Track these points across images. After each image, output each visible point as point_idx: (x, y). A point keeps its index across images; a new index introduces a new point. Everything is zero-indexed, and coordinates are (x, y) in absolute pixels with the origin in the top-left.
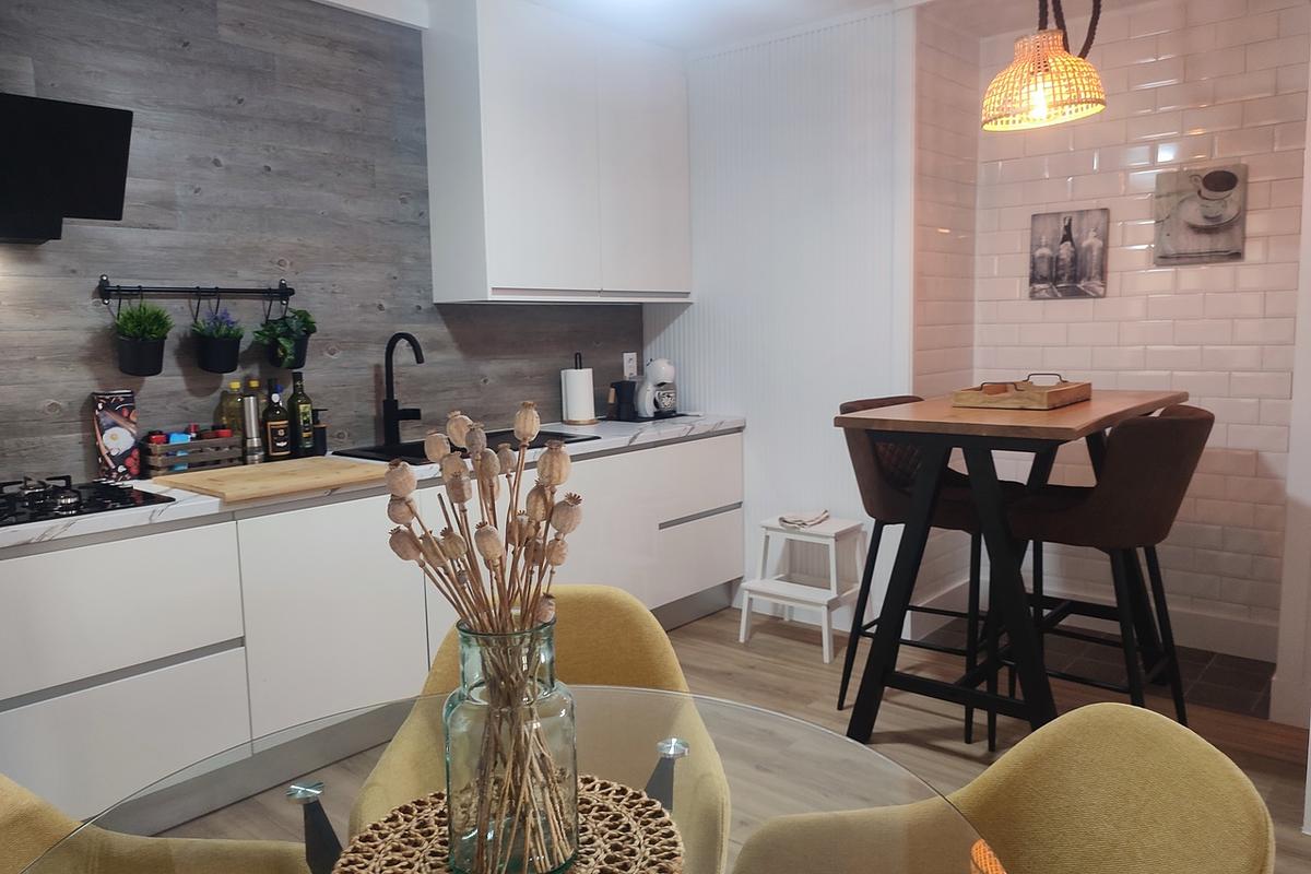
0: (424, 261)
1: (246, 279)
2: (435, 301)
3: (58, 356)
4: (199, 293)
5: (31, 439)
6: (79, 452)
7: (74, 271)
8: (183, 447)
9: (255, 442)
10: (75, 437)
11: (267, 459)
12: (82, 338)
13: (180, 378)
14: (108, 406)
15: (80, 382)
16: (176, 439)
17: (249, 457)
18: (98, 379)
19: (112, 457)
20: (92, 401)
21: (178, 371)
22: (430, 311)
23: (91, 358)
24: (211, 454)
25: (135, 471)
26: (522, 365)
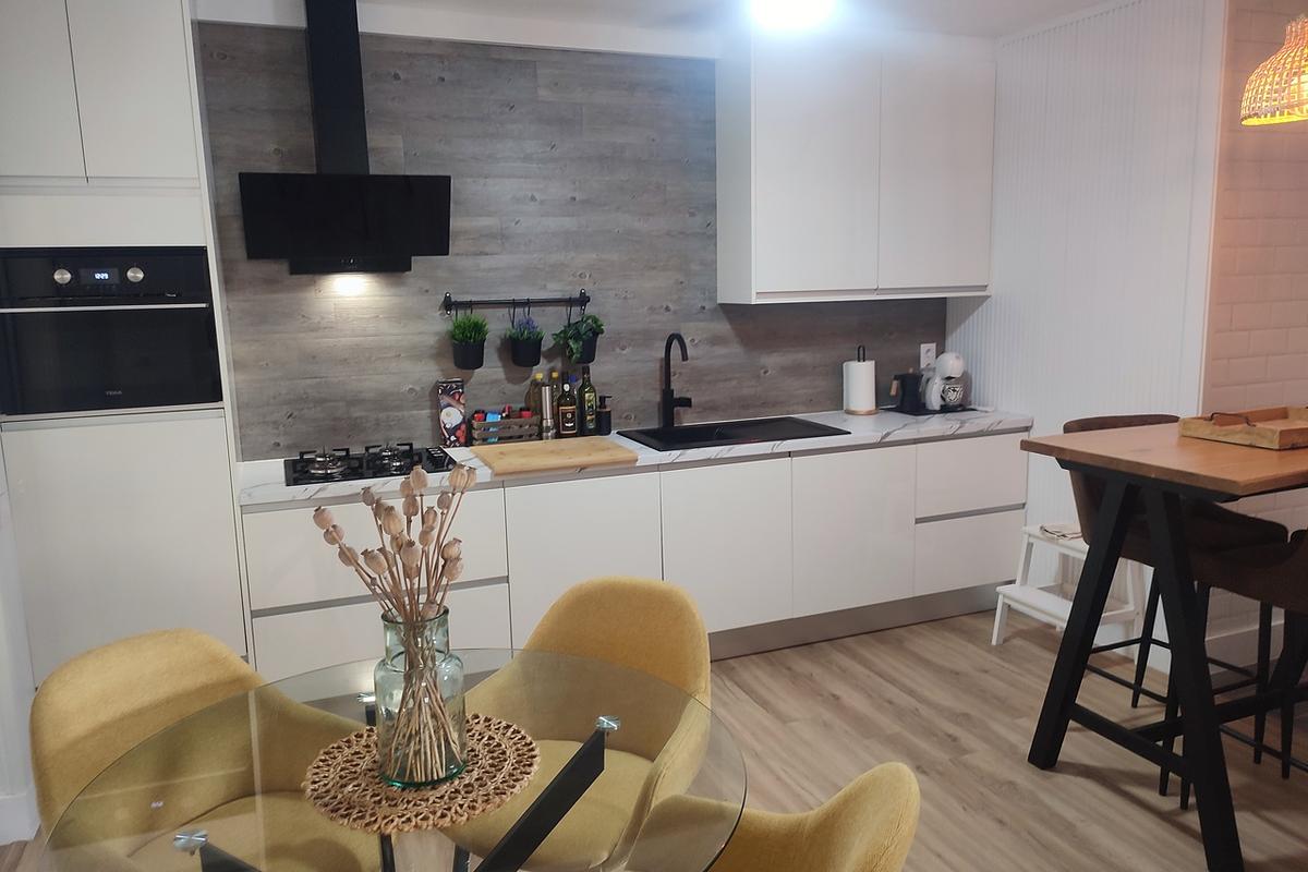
0: (711, 267)
1: (554, 290)
2: (719, 301)
3: (415, 354)
4: (514, 304)
5: (396, 414)
6: (429, 424)
7: (427, 291)
8: (494, 424)
9: (548, 422)
10: (426, 412)
11: (558, 436)
12: (432, 340)
13: (501, 370)
14: (446, 392)
15: (430, 372)
16: (491, 418)
17: (544, 434)
18: (442, 370)
19: (446, 429)
20: (436, 386)
21: (499, 364)
22: (714, 311)
23: (438, 356)
24: (515, 430)
25: (462, 440)
26: (804, 356)
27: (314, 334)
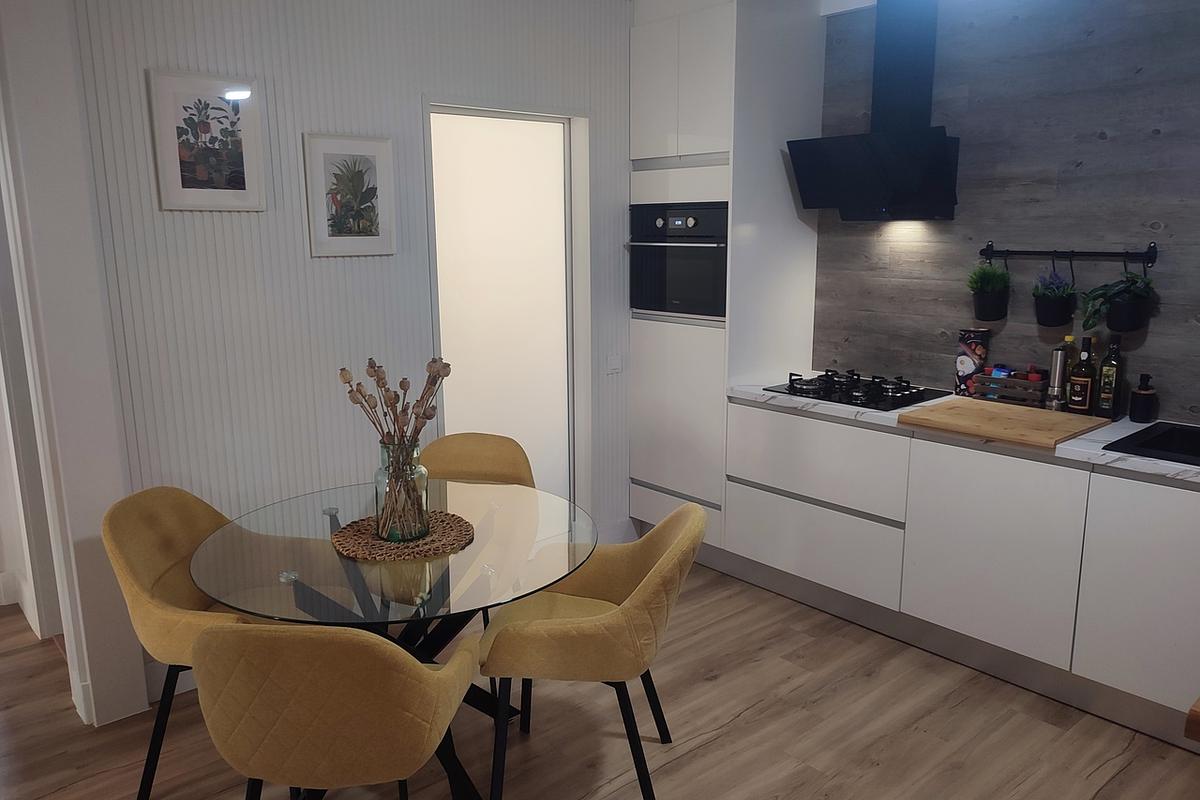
4: (1056, 255)
13: (1035, 326)
15: (960, 319)
17: (1048, 403)
21: (1034, 320)
24: (1019, 392)
25: (971, 390)
27: (872, 273)
